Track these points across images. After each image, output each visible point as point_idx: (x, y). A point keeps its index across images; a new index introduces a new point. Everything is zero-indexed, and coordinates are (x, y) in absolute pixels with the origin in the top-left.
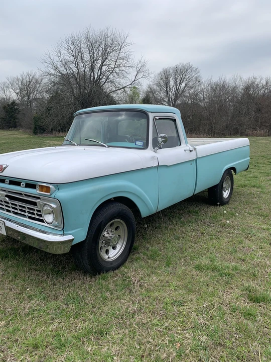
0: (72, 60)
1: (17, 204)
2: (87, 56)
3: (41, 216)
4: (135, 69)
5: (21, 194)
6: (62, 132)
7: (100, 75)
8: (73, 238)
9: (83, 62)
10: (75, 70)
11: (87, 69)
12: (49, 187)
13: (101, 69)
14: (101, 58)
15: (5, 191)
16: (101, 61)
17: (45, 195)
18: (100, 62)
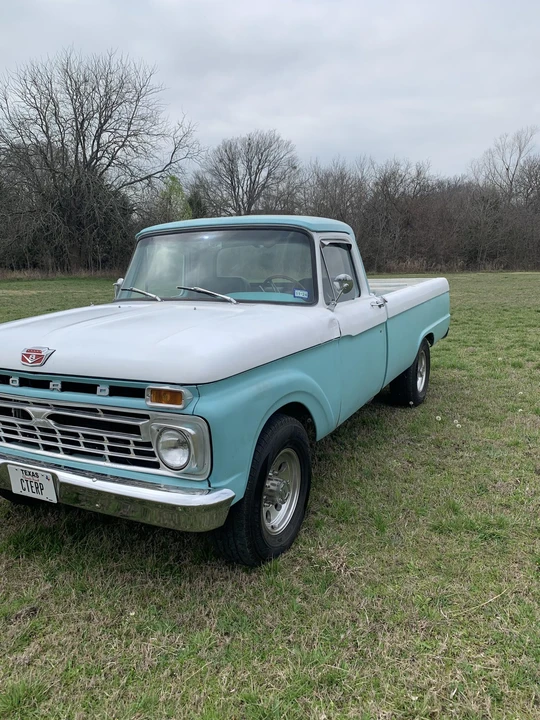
0: (34, 117)
1: (80, 432)
2: (66, 111)
3: (152, 454)
4: (170, 140)
5: (95, 411)
6: (19, 268)
7: (97, 151)
8: (234, 494)
9: (59, 123)
10: (42, 138)
11: (68, 137)
12: (180, 393)
13: (98, 137)
14: (97, 115)
15: (46, 406)
16: (97, 121)
17: (168, 408)
18: (95, 123)
